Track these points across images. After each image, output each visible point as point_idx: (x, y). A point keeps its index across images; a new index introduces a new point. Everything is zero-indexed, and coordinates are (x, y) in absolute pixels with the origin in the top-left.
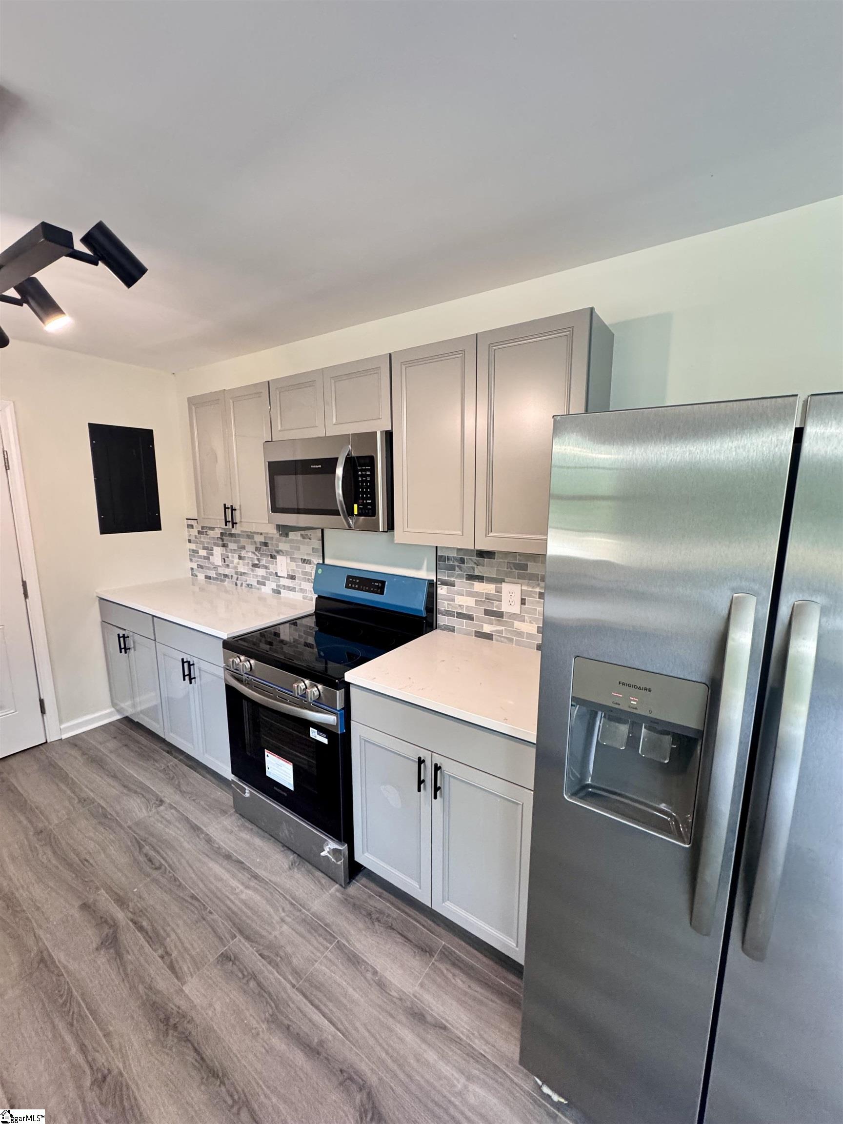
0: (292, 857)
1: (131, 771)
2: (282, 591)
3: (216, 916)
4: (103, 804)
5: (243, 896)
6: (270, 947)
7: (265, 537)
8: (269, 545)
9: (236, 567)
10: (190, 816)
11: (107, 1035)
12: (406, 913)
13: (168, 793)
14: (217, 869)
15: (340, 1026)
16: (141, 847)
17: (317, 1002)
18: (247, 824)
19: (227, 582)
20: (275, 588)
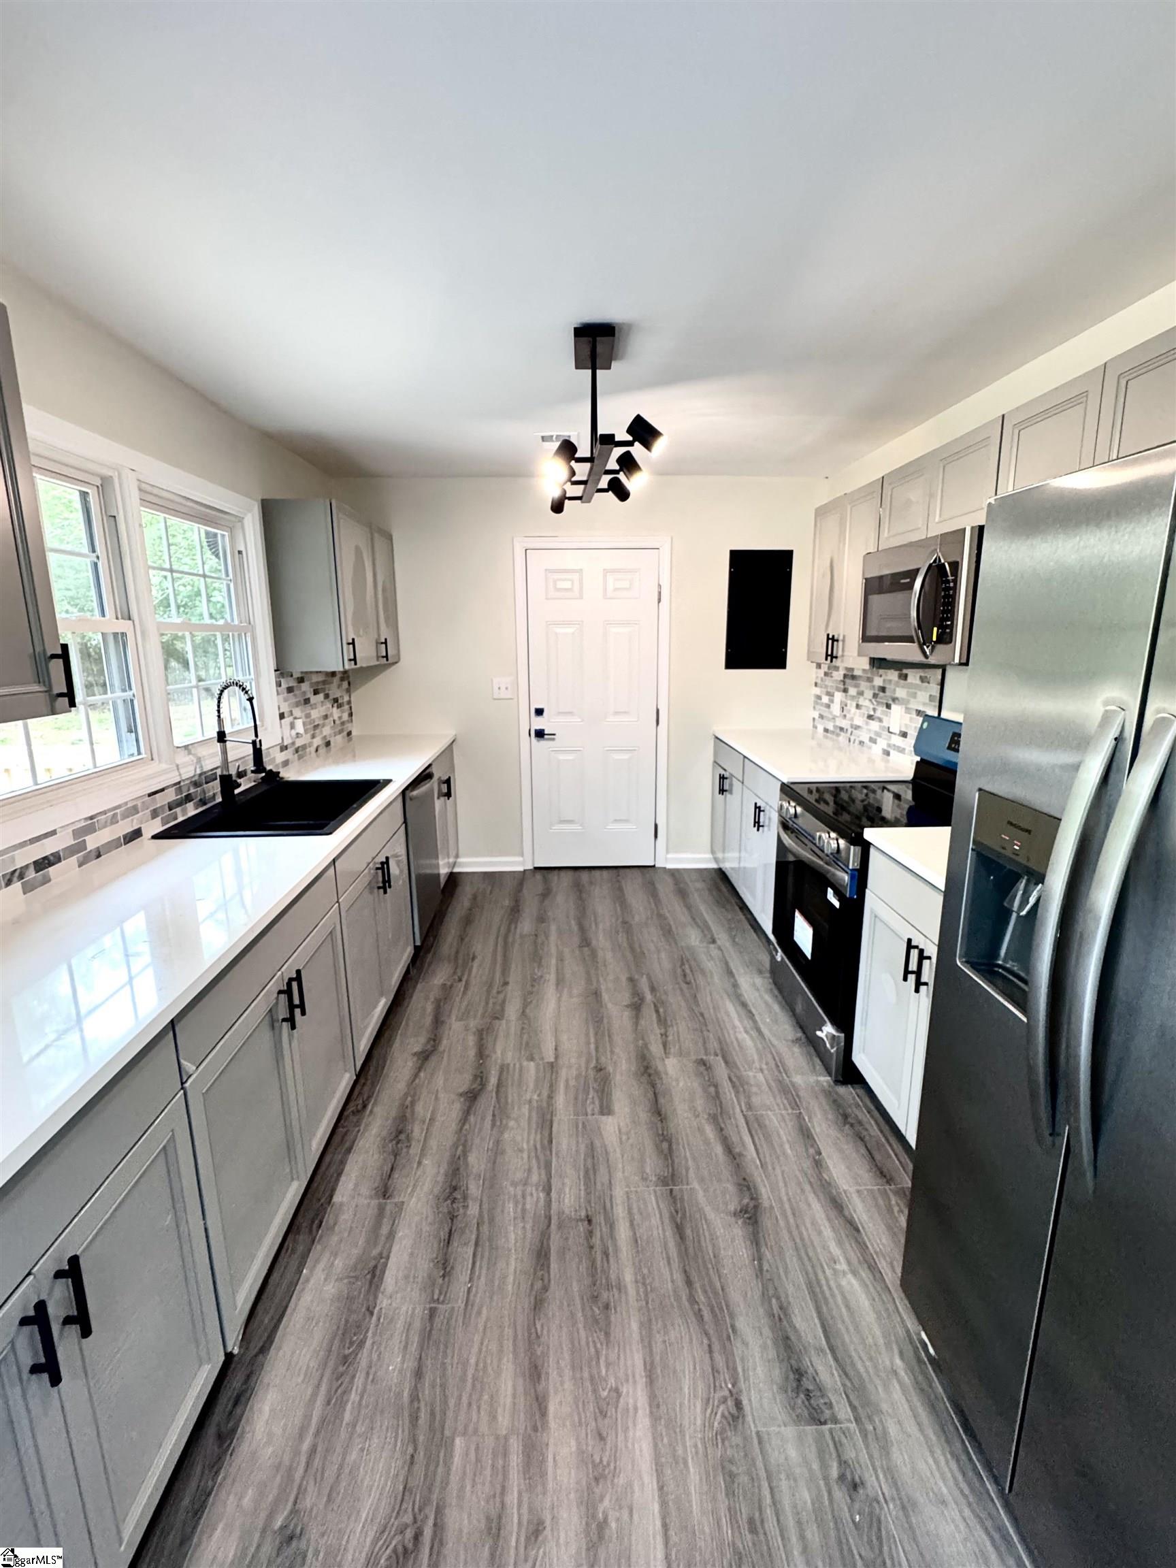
0: (800, 1034)
1: (703, 908)
2: (892, 752)
3: (711, 1036)
4: (672, 923)
5: (739, 1036)
6: (739, 1078)
7: (884, 681)
8: (887, 690)
9: (852, 719)
10: (730, 961)
11: (612, 1052)
12: (887, 1140)
13: (723, 938)
14: (731, 1007)
15: (761, 1156)
16: (683, 964)
17: (753, 1132)
18: (776, 992)
19: (842, 738)
20: (885, 748)
